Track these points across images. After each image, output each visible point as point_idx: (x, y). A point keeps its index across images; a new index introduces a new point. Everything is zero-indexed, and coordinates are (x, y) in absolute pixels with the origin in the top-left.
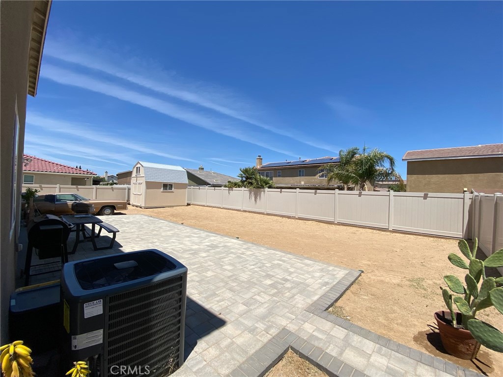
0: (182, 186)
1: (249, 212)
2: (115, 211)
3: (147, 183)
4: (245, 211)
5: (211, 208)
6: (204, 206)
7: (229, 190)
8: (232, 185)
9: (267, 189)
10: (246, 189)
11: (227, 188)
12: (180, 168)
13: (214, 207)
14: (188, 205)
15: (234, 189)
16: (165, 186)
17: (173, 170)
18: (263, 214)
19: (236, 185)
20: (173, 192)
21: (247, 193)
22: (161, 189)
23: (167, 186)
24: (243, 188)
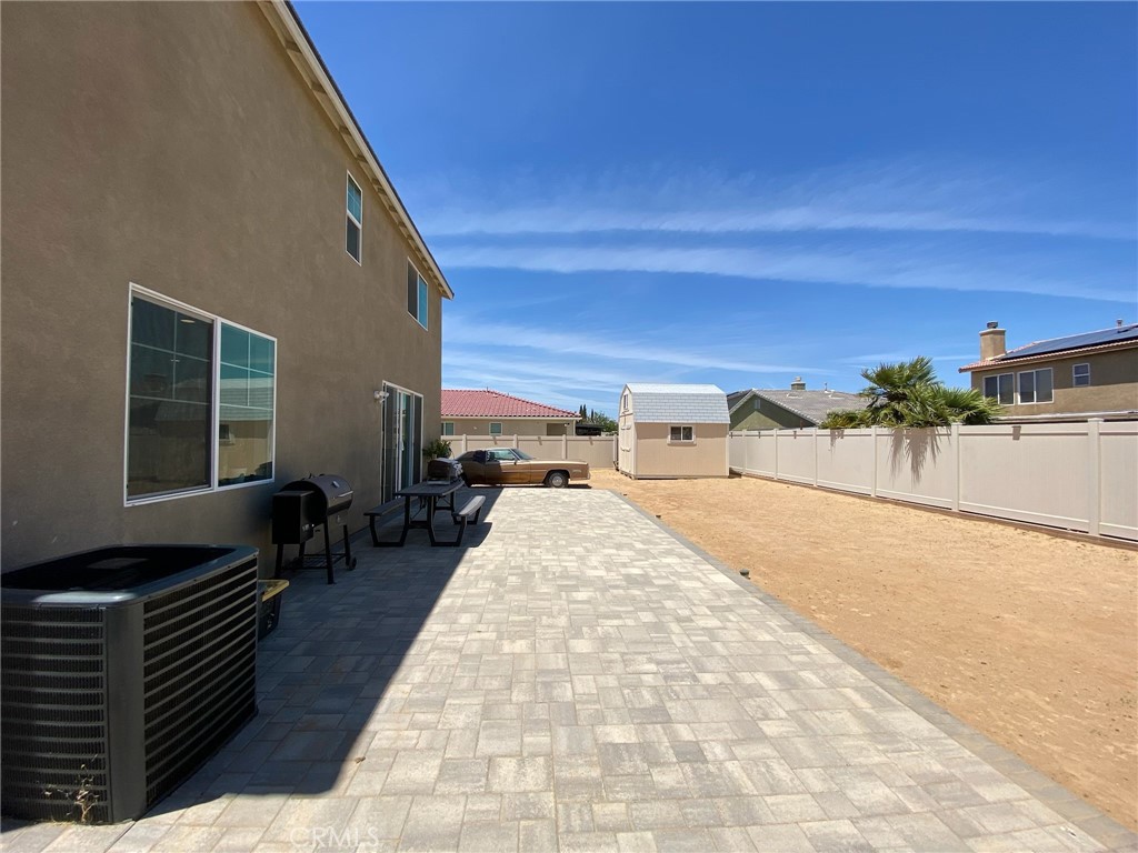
0: (713, 430)
1: (897, 503)
2: (570, 482)
3: (638, 425)
4: (883, 500)
5: (785, 486)
6: (771, 479)
7: (833, 437)
8: (843, 422)
9: (957, 427)
10: (885, 431)
11: (828, 431)
12: (713, 389)
13: (794, 484)
14: (733, 474)
15: (847, 431)
16: (675, 431)
17: (693, 395)
18: (946, 511)
19: (851, 420)
20: (693, 445)
21: (887, 443)
22: (666, 437)
23: (681, 432)
24: (874, 430)
